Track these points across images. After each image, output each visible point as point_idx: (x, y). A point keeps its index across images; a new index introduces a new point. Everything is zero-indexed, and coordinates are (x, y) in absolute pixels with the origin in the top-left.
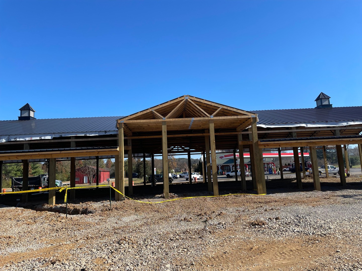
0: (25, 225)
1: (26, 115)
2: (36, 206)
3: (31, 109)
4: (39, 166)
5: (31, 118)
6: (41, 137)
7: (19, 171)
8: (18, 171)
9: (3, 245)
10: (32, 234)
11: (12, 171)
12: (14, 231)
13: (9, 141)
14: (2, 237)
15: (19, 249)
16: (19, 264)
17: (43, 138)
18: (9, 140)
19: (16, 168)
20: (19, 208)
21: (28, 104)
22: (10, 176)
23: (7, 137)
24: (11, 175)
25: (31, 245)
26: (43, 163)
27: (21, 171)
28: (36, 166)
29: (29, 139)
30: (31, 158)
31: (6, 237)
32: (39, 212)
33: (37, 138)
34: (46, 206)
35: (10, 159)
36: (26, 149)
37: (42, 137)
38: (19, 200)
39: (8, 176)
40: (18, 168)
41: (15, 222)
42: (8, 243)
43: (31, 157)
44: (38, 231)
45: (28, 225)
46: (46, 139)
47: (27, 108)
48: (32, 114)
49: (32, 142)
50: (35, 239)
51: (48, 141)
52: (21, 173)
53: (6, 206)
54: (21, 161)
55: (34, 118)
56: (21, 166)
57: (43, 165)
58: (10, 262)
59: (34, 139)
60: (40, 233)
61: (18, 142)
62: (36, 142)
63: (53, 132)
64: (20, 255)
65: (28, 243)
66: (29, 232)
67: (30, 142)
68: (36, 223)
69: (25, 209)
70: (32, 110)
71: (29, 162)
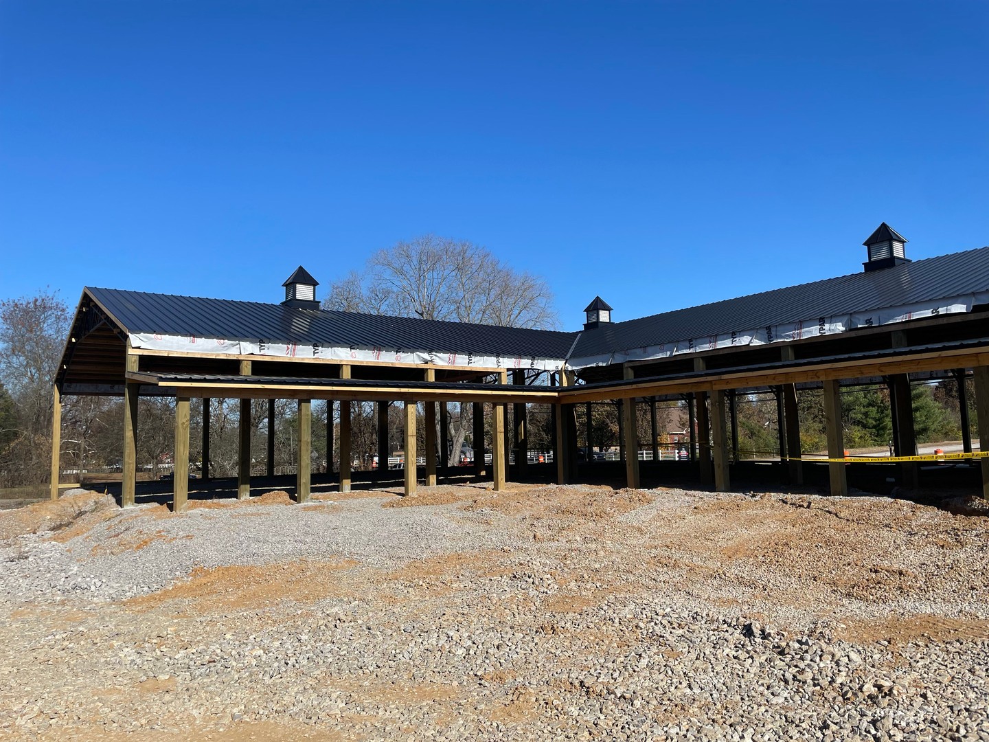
0: (934, 549)
1: (882, 254)
2: (947, 500)
3: (894, 237)
4: (926, 391)
5: (897, 262)
6: (936, 310)
7: (873, 406)
8: (869, 405)
9: (890, 589)
10: (962, 574)
11: (856, 407)
12: (909, 558)
13: (851, 330)
14: (882, 570)
15: (933, 606)
16: (948, 646)
17: (942, 311)
18: (853, 327)
19: (865, 397)
20: (902, 501)
21: (884, 225)
22: (852, 418)
23: (846, 318)
24: (854, 416)
25: (967, 604)
26: (934, 383)
27: (878, 407)
28: (918, 391)
29: (903, 318)
30: (918, 368)
31: (891, 570)
32: (963, 516)
33: (926, 314)
34: (977, 503)
35: (862, 373)
36: (898, 347)
37: (940, 309)
38: (893, 480)
39: (848, 419)
40: (870, 398)
41: (901, 537)
42: (900, 588)
43: (919, 366)
44: (975, 569)
45: (943, 548)
46: (953, 311)
47: (884, 236)
48: (898, 250)
49: (912, 326)
50: (973, 589)
51: (958, 319)
52: (878, 410)
53: (865, 493)
54: (881, 379)
55: (905, 261)
56: (876, 393)
57: (937, 388)
58: (923, 635)
59: (917, 315)
60: (983, 573)
61: (875, 329)
62: (924, 324)
63: (970, 291)
64: (944, 624)
65: (956, 597)
66: (952, 568)
67: (907, 327)
68: (963, 546)
69: (918, 505)
70: (897, 238)
71: (911, 380)
